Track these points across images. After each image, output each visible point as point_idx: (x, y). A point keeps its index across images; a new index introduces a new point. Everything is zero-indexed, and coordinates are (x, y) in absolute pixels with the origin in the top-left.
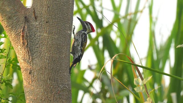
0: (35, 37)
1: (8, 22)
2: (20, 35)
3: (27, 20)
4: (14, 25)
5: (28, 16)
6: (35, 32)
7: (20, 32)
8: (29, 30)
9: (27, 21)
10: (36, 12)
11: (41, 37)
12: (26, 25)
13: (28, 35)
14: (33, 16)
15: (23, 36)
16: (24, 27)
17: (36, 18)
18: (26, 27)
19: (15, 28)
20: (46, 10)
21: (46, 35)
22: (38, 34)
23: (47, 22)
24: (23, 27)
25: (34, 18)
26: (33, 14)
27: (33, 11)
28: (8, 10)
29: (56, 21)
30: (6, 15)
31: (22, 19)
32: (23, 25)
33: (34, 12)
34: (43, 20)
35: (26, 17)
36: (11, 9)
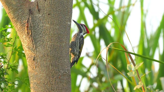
0: (38, 27)
1: (14, 14)
2: (25, 26)
3: (31, 12)
4: (20, 17)
5: (32, 8)
6: (38, 23)
7: (25, 23)
8: (33, 21)
9: (31, 13)
10: (40, 5)
11: (44, 27)
12: (30, 17)
13: (32, 26)
14: (36, 9)
15: (27, 27)
16: (29, 19)
17: (39, 10)
18: (30, 18)
19: (20, 20)
20: (48, 3)
21: (48, 26)
22: (41, 25)
23: (49, 14)
24: (27, 18)
25: (37, 11)
26: (36, 7)
27: (37, 4)
28: (14, 3)
29: (57, 13)
30: (12, 8)
31: (27, 11)
32: (27, 17)
33: (37, 5)
34: (45, 12)
35: (30, 10)
36: (17, 3)
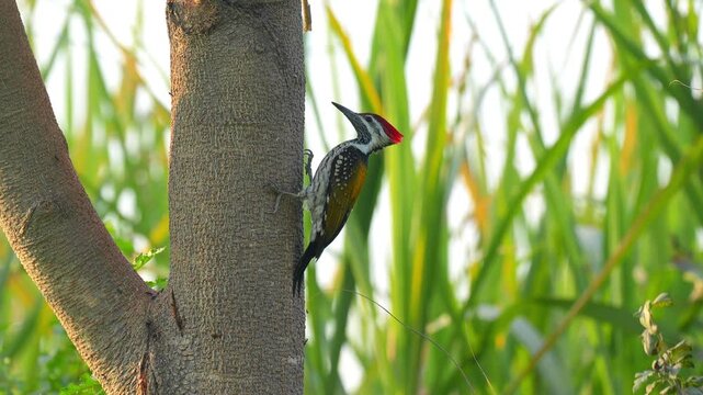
0: (181, 385)
1: (94, 341)
2: (135, 383)
3: (152, 332)
4: (116, 351)
5: (156, 317)
6: (181, 369)
7: (135, 373)
8: (163, 364)
9: (155, 336)
10: (181, 305)
11: (201, 386)
12: (152, 348)
13: (160, 383)
14: (172, 319)
15: (144, 386)
16: (146, 357)
17: (180, 324)
18: (151, 355)
19: (117, 362)
20: (210, 297)
21: (217, 378)
22: (192, 376)
23: (215, 336)
24: (141, 355)
25: (175, 326)
26: (171, 310)
27: (171, 300)
28: (92, 303)
29: (245, 329)
30: (86, 322)
31: (139, 329)
32: (141, 350)
33: (174, 304)
34: (202, 330)
35: (149, 324)
36: (102, 300)
